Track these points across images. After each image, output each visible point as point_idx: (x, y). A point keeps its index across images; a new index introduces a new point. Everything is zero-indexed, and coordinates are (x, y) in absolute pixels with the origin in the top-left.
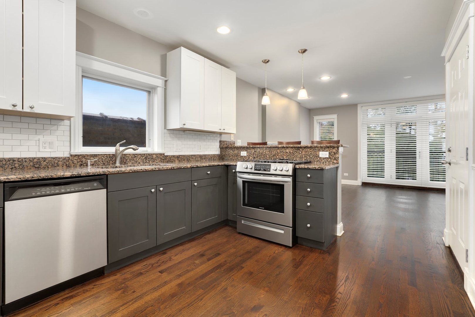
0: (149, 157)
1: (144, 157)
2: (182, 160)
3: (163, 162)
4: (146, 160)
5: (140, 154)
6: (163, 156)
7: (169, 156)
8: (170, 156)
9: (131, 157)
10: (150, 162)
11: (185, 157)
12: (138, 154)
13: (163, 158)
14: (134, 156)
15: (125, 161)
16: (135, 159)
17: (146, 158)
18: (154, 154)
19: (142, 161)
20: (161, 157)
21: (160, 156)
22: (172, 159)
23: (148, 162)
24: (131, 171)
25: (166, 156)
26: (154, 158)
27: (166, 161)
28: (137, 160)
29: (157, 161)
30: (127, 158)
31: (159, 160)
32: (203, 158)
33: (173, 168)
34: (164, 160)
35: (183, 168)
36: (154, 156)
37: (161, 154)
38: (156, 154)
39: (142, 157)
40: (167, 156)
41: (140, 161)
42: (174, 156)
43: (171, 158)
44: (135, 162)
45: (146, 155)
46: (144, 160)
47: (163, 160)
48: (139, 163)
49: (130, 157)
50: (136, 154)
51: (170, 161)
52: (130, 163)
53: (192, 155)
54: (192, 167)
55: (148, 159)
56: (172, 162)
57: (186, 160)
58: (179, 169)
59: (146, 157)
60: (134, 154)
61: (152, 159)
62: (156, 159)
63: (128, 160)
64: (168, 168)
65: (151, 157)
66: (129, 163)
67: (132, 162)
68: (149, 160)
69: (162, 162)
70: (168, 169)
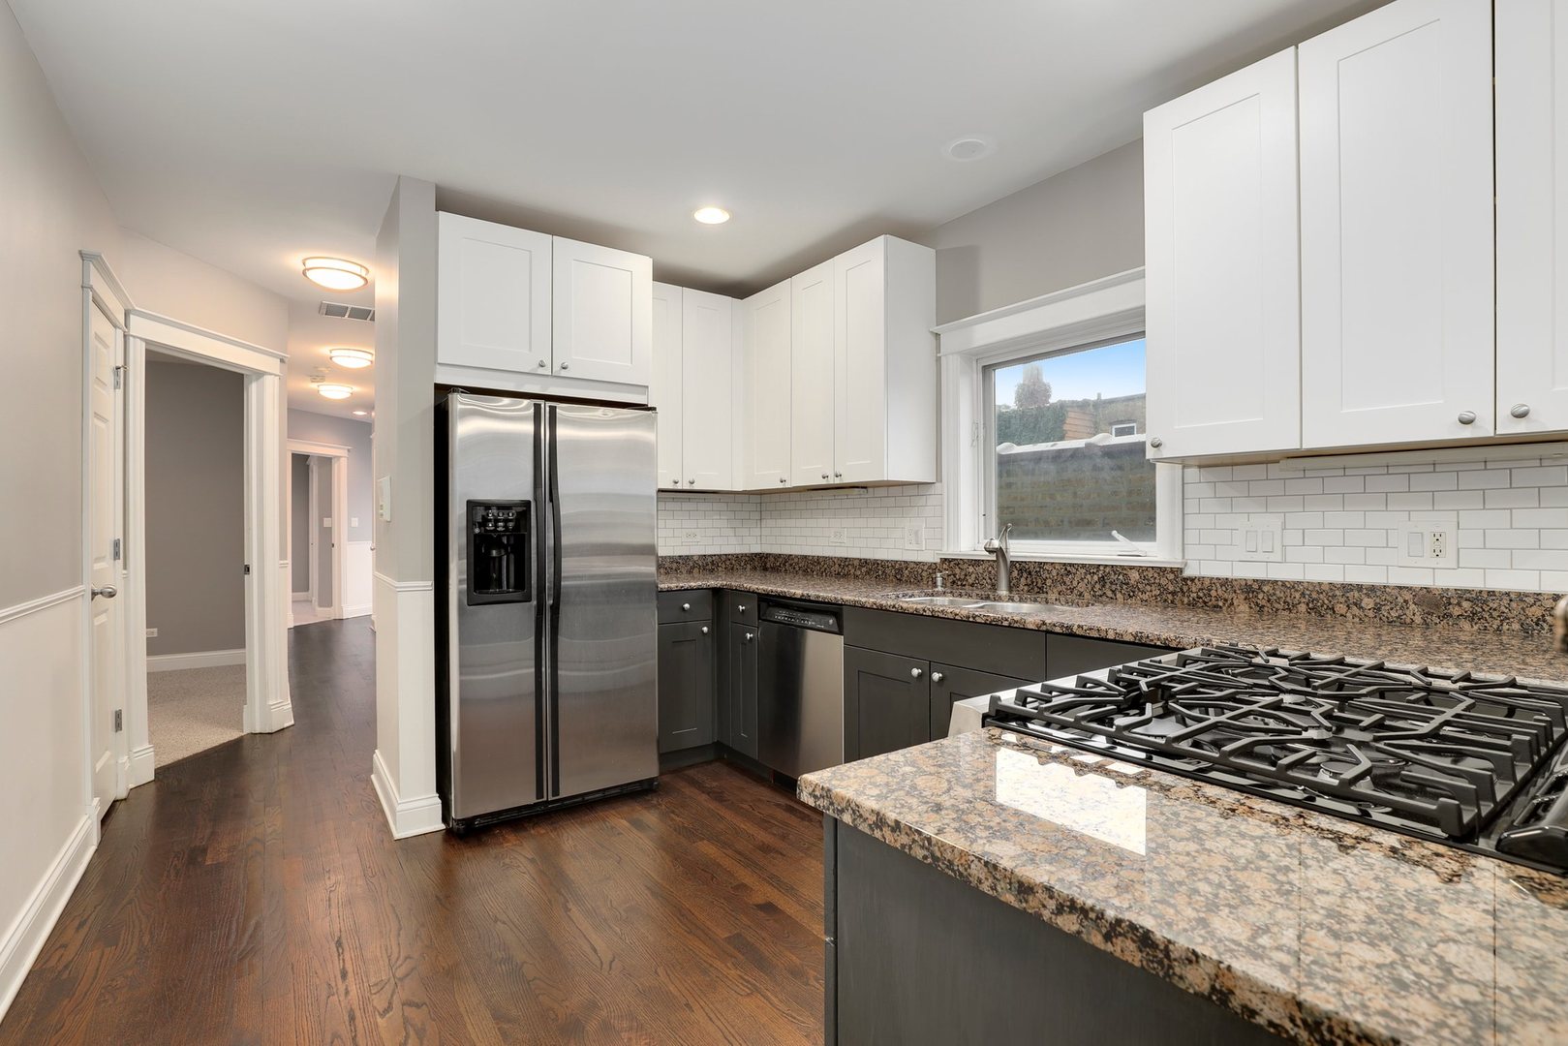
0: (1113, 577)
1: (1096, 578)
2: (1277, 606)
3: (1172, 602)
4: (1104, 586)
5: (1083, 566)
6: (1171, 576)
7: (1201, 579)
8: (1207, 583)
9: (1058, 574)
10: (1119, 595)
11: (1298, 595)
12: (1078, 565)
13: (1171, 588)
14: (1066, 569)
15: (1039, 585)
16: (1067, 580)
17: (1102, 579)
18: (1132, 568)
19: (1090, 588)
20: (1164, 581)
21: (1156, 575)
22: (1213, 593)
23: (1109, 594)
24: (875, 607)
25: (1185, 580)
26: (1132, 582)
27: (1186, 600)
28: (1075, 583)
29: (1145, 597)
30: (1046, 575)
31: (1154, 593)
32: (1456, 611)
33: (974, 618)
34: (1174, 593)
35: (1006, 623)
36: (1135, 576)
37: (1160, 568)
38: (1141, 569)
39: (1088, 576)
40: (1192, 580)
41: (1082, 587)
42: (1226, 583)
43: (1210, 590)
44: (1067, 589)
45: (1102, 568)
46: (1098, 586)
47: (1170, 596)
48: (1081, 595)
49: (1054, 573)
50: (1071, 565)
51: (1205, 603)
52: (1055, 590)
53: (1346, 588)
54: (1044, 628)
55: (1111, 583)
56: (1216, 606)
57: (1303, 608)
58: (990, 624)
59: (1103, 577)
60: (1065, 564)
61: (1125, 586)
62: (1140, 586)
63: (1049, 582)
64: (956, 615)
65: (1121, 577)
66: (1050, 592)
67: (1060, 588)
68: (1113, 588)
69: (1166, 601)
70: (957, 617)
